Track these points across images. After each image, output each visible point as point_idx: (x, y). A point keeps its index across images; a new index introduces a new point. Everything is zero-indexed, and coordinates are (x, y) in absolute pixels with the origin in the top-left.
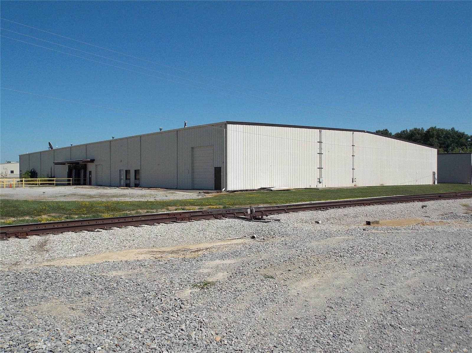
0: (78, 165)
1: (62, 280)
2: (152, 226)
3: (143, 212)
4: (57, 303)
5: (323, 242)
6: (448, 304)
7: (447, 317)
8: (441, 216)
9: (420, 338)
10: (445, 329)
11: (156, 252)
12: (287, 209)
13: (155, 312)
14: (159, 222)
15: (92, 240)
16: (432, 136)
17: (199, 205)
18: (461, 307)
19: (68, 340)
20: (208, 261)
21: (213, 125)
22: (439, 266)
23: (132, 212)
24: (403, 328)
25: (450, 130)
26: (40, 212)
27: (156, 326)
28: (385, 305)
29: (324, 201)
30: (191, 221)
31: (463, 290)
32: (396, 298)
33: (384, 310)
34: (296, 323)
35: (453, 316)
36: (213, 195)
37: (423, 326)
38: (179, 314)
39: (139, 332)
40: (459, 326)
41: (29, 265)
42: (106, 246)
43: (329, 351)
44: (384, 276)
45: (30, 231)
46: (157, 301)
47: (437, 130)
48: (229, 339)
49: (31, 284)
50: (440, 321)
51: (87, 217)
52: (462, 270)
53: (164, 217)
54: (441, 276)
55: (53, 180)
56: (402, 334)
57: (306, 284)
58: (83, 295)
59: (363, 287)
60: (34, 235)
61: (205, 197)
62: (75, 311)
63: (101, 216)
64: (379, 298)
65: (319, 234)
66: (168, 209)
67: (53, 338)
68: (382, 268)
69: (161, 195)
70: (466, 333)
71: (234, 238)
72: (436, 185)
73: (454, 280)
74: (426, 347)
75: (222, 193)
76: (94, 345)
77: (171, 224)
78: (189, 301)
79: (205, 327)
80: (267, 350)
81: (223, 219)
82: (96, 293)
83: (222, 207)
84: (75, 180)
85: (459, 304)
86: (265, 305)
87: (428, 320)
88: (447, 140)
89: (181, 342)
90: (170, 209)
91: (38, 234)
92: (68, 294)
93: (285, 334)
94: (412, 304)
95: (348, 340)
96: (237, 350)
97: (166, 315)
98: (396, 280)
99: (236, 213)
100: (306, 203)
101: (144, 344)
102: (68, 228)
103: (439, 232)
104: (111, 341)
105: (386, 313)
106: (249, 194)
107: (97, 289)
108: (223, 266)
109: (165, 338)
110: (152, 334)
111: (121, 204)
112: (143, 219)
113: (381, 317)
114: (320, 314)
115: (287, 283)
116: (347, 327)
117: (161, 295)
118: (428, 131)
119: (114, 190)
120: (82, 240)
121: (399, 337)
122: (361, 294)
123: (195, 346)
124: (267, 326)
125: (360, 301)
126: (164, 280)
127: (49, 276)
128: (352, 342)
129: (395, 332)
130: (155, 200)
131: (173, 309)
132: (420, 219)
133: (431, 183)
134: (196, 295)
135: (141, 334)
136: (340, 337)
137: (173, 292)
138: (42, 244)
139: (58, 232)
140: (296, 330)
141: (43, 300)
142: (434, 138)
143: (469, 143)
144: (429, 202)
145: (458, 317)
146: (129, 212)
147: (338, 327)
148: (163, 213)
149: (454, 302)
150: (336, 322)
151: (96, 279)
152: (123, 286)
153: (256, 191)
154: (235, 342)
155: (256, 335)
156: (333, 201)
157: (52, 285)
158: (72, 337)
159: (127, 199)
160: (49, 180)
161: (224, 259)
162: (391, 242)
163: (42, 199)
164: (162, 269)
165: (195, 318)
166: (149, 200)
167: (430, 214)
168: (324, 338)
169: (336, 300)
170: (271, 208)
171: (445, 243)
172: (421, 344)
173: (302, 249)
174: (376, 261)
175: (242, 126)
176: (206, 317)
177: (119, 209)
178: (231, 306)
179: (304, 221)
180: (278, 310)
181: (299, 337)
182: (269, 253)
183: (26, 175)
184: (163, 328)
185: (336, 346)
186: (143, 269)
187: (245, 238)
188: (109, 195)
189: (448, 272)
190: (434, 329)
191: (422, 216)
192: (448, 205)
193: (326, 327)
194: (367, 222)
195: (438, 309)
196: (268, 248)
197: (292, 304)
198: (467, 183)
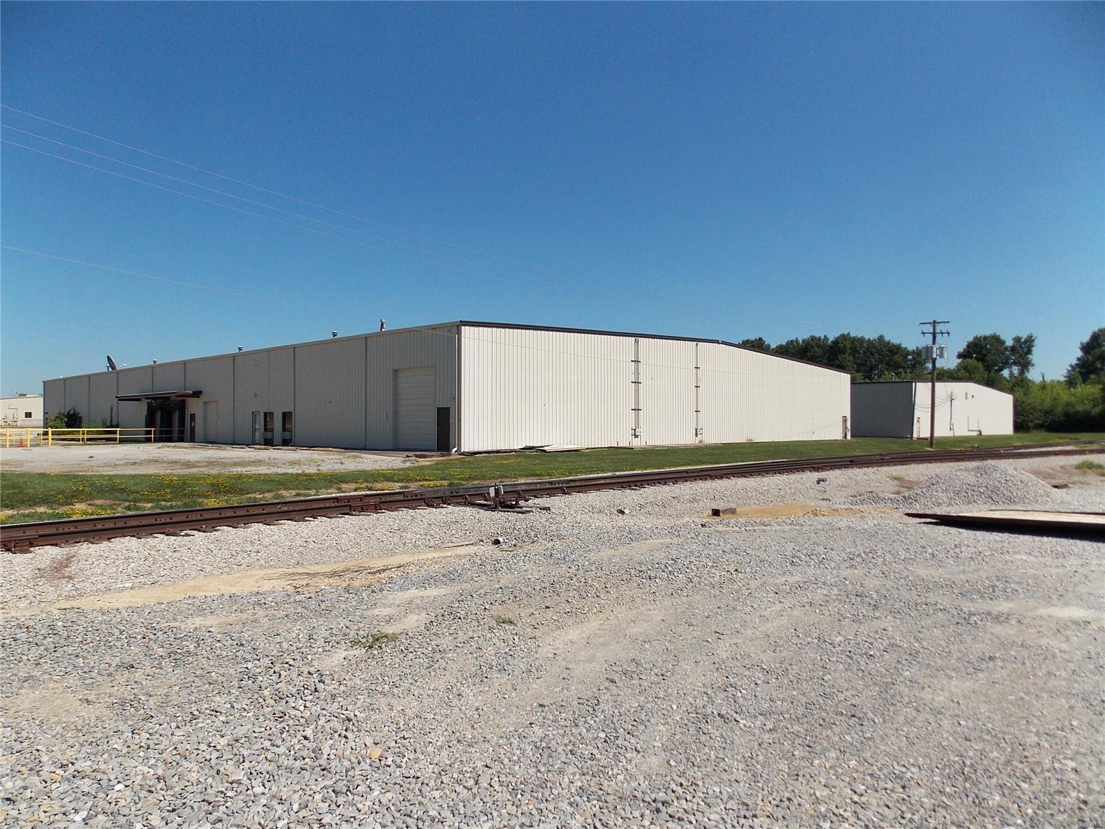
0: (167, 403)
1: (80, 639)
2: (299, 523)
3: (288, 495)
4: (57, 691)
5: (622, 550)
6: (835, 671)
7: (828, 696)
8: (851, 498)
9: (771, 741)
10: (822, 722)
11: (301, 574)
12: (567, 487)
13: (261, 700)
14: (315, 515)
15: (170, 554)
16: (843, 351)
17: (402, 481)
18: (858, 676)
19: (54, 772)
20: (394, 591)
21: (434, 328)
22: (829, 594)
23: (267, 495)
24: (741, 721)
25: (875, 340)
26: (71, 498)
27: (254, 732)
28: (716, 674)
29: (639, 472)
30: (379, 513)
31: (866, 641)
32: (739, 658)
33: (712, 684)
34: (539, 714)
35: (840, 694)
36: (433, 461)
37: (780, 715)
38: (308, 704)
39: (215, 747)
40: (849, 714)
41: (25, 609)
42: (199, 565)
43: (591, 773)
44: (724, 616)
45: (37, 537)
46: (271, 678)
47: (852, 339)
48: (400, 752)
49: (8, 650)
50: (814, 704)
51: (171, 507)
52: (871, 602)
53: (327, 505)
54: (830, 615)
55: (115, 432)
56: (738, 733)
57: (574, 634)
58: (118, 670)
59: (681, 638)
60: (48, 545)
61: (416, 464)
62: (90, 706)
63: (200, 504)
64: (707, 661)
65: (618, 535)
66: (340, 489)
67: (23, 769)
68: (723, 600)
69: (332, 461)
70: (860, 728)
71: (461, 544)
72: (849, 441)
73: (852, 623)
74: (780, 759)
75: (451, 457)
76: (110, 780)
77: (338, 519)
78: (336, 676)
79: (355, 729)
80: (468, 775)
81: (442, 507)
82: (148, 664)
83: (445, 483)
84: (161, 432)
85: (856, 669)
86: (485, 680)
87: (792, 703)
88: (869, 357)
89: (298, 764)
90: (343, 489)
91: (54, 542)
92: (84, 670)
93: (512, 740)
94: (767, 672)
95: (632, 749)
96: (409, 777)
97: (281, 707)
98: (744, 624)
99: (469, 495)
100: (606, 475)
101: (218, 772)
102: (124, 530)
103: (840, 529)
104: (150, 770)
105: (714, 690)
106: (502, 457)
107: (152, 657)
108: (421, 600)
109: (266, 758)
110: (241, 749)
111: (244, 480)
112: (286, 509)
113: (705, 698)
114: (590, 694)
115: (538, 633)
116: (635, 720)
117: (281, 664)
118: (836, 342)
119: (240, 451)
120: (149, 554)
121: (731, 739)
122: (676, 652)
123: (324, 772)
124: (479, 724)
125: (670, 666)
126: (297, 632)
127: (56, 632)
128: (638, 752)
129: (725, 729)
130: (318, 470)
131: (299, 694)
132: (812, 504)
133: (839, 436)
134: (353, 661)
135: (218, 751)
136: (617, 742)
137: (309, 657)
138: (61, 563)
139: (100, 538)
140: (536, 729)
141: (26, 684)
142: (846, 355)
143: (909, 363)
144: (831, 471)
145: (850, 696)
146: (260, 496)
147: (618, 720)
148: (328, 496)
149: (847, 667)
150: (617, 711)
151: (155, 634)
152: (209, 648)
153: (516, 452)
154: (409, 759)
155: (455, 742)
156: (656, 470)
157: (55, 651)
158: (67, 765)
159: (263, 470)
160: (107, 432)
161: (427, 586)
162: (748, 549)
163: (85, 469)
164: (300, 610)
165: (339, 711)
166: (307, 471)
167: (832, 494)
168: (587, 745)
169: (625, 667)
170: (538, 485)
171: (848, 550)
172: (771, 753)
173: (580, 565)
174: (714, 587)
175: (490, 329)
176: (362, 709)
177: (241, 490)
178: (418, 683)
179: (595, 510)
180: (509, 688)
181: (539, 744)
182: (516, 573)
183: (58, 421)
184: (269, 735)
185: (606, 761)
186: (259, 611)
187: (481, 543)
188: (228, 461)
189: (844, 607)
190: (801, 721)
191: (816, 498)
192: (865, 477)
193: (595, 721)
194: (713, 510)
195: (815, 680)
196: (515, 564)
197: (540, 676)
198: (905, 436)
